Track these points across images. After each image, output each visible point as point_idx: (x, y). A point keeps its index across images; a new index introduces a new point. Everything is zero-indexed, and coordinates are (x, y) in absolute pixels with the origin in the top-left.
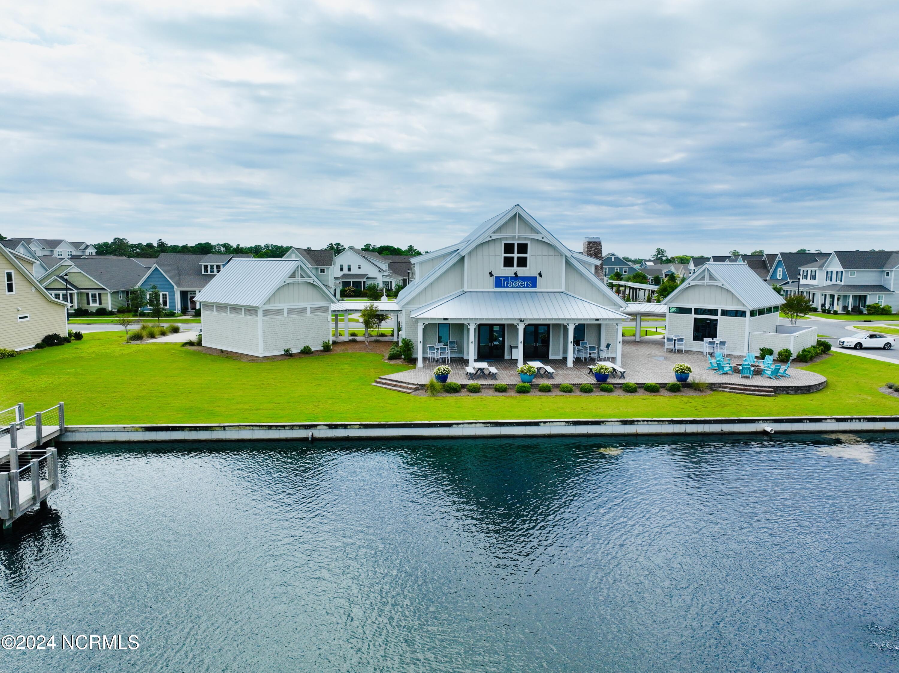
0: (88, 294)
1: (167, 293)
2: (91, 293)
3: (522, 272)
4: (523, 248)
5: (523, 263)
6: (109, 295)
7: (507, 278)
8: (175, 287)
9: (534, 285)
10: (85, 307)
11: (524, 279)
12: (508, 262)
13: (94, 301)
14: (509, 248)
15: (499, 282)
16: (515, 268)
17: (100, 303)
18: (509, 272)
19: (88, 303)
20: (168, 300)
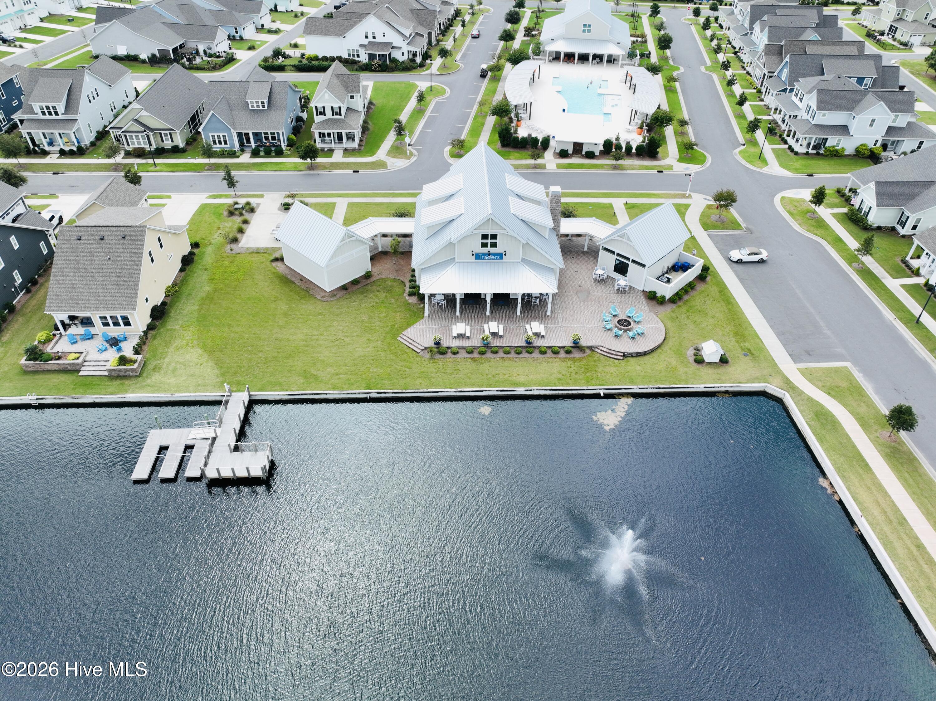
0: (160, 134)
1: (226, 134)
2: (163, 132)
3: (493, 250)
4: (494, 237)
5: (494, 245)
6: (178, 134)
7: (483, 255)
8: (232, 130)
9: (501, 258)
10: (161, 145)
11: (494, 255)
12: (484, 245)
13: (167, 139)
14: (485, 237)
15: (478, 257)
16: (489, 248)
17: (172, 141)
18: (485, 250)
19: (163, 141)
20: (227, 140)
